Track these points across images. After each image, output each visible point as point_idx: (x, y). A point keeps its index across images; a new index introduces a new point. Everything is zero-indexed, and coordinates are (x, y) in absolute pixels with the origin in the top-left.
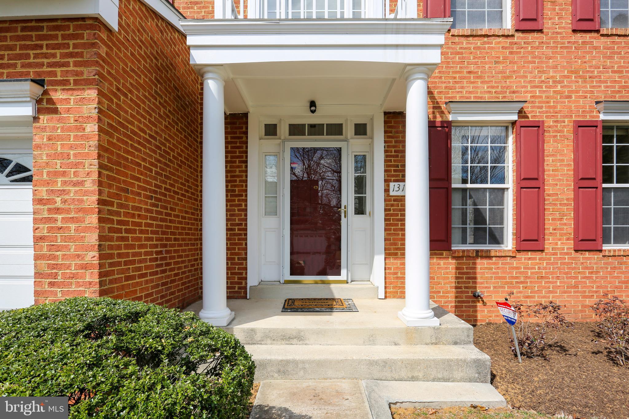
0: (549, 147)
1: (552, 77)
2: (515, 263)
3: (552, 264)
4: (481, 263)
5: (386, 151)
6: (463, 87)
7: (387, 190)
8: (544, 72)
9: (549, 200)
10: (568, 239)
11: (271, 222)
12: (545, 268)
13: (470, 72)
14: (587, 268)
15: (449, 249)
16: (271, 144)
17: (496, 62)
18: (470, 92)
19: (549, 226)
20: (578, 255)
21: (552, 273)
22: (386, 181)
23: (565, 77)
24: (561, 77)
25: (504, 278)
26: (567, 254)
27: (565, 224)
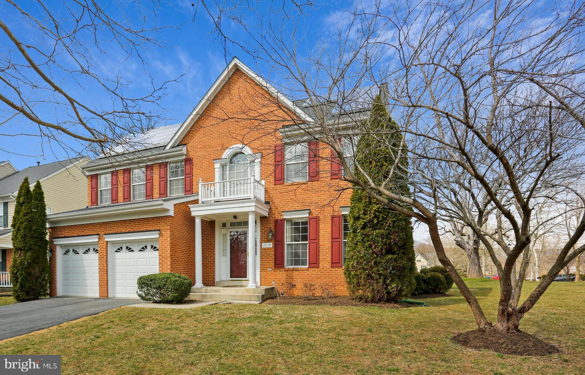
0: (321, 226)
1: (323, 198)
2: (308, 272)
3: (322, 273)
4: (295, 273)
5: (261, 231)
6: (288, 205)
7: (261, 246)
8: (319, 197)
9: (321, 247)
10: (329, 263)
11: (224, 259)
12: (320, 274)
13: (291, 199)
14: (336, 274)
15: (283, 267)
16: (224, 231)
17: (301, 194)
18: (291, 207)
19: (321, 257)
20: (333, 269)
21: (322, 276)
22: (261, 242)
23: (328, 198)
24: (326, 198)
25: (304, 278)
26: (328, 269)
27: (327, 257)
